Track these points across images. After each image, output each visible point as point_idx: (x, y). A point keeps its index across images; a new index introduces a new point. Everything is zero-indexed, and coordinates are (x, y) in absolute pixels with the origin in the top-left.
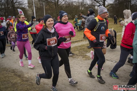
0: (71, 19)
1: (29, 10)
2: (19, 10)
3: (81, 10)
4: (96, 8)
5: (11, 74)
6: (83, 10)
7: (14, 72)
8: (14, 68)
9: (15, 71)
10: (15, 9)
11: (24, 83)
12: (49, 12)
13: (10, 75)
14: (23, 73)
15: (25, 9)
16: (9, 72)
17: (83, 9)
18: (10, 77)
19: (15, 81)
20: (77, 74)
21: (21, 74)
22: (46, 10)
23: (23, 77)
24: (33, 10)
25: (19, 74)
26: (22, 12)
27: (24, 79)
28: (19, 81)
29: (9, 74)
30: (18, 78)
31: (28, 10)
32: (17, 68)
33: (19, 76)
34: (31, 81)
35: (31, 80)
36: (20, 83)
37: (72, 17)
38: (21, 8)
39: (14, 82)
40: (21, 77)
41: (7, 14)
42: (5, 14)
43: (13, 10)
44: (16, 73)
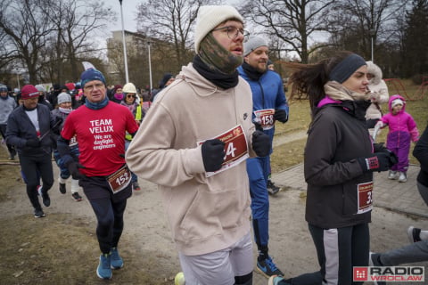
1: (111, 64)
2: (87, 65)
4: (282, 57)
5: (75, 230)
7: (82, 224)
9: (83, 221)
10: (77, 63)
12: (160, 67)
13: (72, 232)
15: (101, 61)
16: (70, 223)
18: (74, 236)
24: (120, 65)
29: (69, 229)
30: (93, 241)
31: (108, 65)
34: (125, 249)
35: (127, 245)
38: (92, 61)
39: (83, 251)
41: (55, 76)
42: (51, 75)
43: (70, 66)
44: (87, 228)
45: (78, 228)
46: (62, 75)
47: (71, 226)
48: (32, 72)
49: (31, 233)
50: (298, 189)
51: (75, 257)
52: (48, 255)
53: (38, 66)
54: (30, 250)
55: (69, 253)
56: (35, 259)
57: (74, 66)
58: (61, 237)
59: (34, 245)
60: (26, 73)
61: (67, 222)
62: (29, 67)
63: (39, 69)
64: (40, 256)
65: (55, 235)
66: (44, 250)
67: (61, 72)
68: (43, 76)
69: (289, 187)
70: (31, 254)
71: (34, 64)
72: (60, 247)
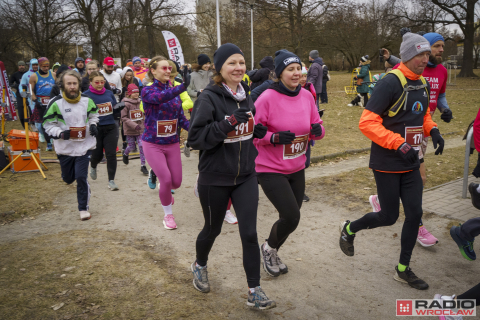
0: (344, 69)
1: (200, 34)
2: (168, 35)
3: (383, 36)
5: (136, 254)
6: (389, 38)
7: (146, 247)
8: (144, 234)
9: (146, 243)
10: (155, 32)
11: (178, 287)
12: (268, 41)
13: (131, 257)
14: (176, 252)
15: (186, 30)
16: (129, 245)
17: (388, 33)
18: (133, 262)
19: (147, 277)
20: (362, 272)
21: (168, 256)
22: (259, 36)
23: (174, 268)
24: (212, 36)
25: (160, 254)
26: (177, 40)
27: (178, 274)
28: (161, 281)
29: (127, 252)
30: (158, 270)
31: (196, 36)
32: (154, 236)
33: (162, 263)
36: (165, 286)
37: (347, 63)
38: (172, 29)
39: (143, 282)
40: (169, 264)
41: (126, 48)
42: (121, 47)
43: (145, 36)
44: (151, 252)
45: (140, 252)
46: (134, 48)
47: (131, 248)
48: (96, 42)
49: (78, 255)
50: (445, 217)
51: (132, 290)
52: (97, 285)
53: (103, 35)
54: (74, 277)
55: (125, 284)
56: (80, 289)
57: (151, 36)
58: (116, 262)
59: (80, 271)
60: (89, 43)
61: (126, 242)
62: (91, 36)
63: (105, 38)
64: (87, 285)
65: (108, 260)
66: (92, 277)
67: (134, 43)
68: (109, 48)
69: (432, 213)
70: (76, 282)
71: (98, 32)
72: (114, 275)
